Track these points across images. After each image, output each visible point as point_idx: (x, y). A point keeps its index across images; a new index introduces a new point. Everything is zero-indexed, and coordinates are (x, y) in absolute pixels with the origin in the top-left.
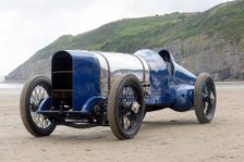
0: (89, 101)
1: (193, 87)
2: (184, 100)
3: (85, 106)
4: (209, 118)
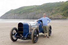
4: (50, 35)
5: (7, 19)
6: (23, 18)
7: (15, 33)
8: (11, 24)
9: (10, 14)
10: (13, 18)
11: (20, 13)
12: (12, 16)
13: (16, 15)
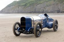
0: (29, 28)
1: (53, 23)
2: (50, 26)
3: (29, 30)
4: (56, 30)
5: (9, 13)
6: (29, 11)
7: (18, 28)
8: (14, 19)
9: (13, 6)
10: (17, 12)
11: (25, 5)
12: (15, 10)
13: (20, 8)
